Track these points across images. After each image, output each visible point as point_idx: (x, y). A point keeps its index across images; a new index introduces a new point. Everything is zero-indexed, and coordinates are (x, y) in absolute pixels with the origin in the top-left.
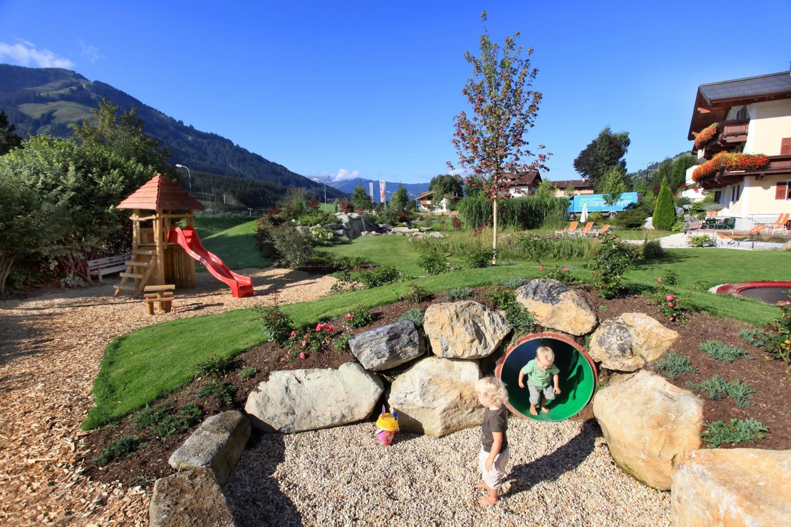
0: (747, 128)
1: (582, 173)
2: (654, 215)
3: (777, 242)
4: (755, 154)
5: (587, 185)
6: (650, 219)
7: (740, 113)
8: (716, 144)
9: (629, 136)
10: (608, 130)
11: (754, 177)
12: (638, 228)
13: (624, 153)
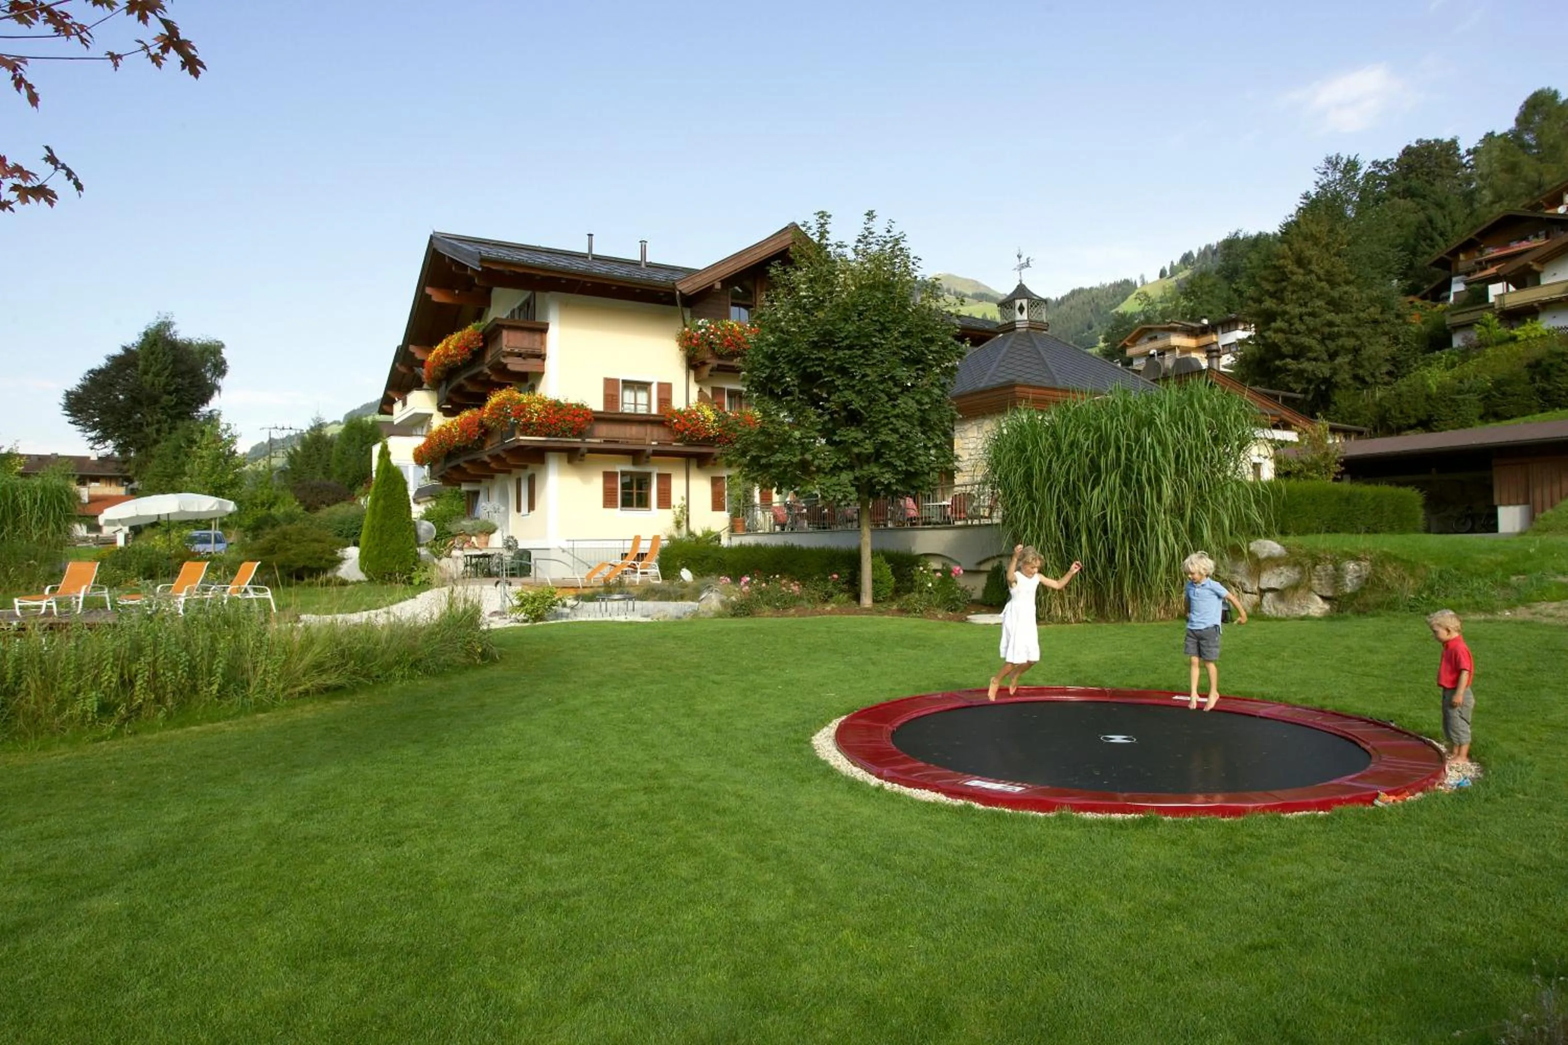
0: (543, 343)
1: (93, 434)
2: (362, 540)
3: (660, 600)
4: (569, 401)
5: (110, 471)
6: (353, 553)
7: (517, 312)
8: (481, 373)
9: (225, 354)
10: (166, 325)
11: (565, 455)
12: (322, 578)
13: (211, 394)
